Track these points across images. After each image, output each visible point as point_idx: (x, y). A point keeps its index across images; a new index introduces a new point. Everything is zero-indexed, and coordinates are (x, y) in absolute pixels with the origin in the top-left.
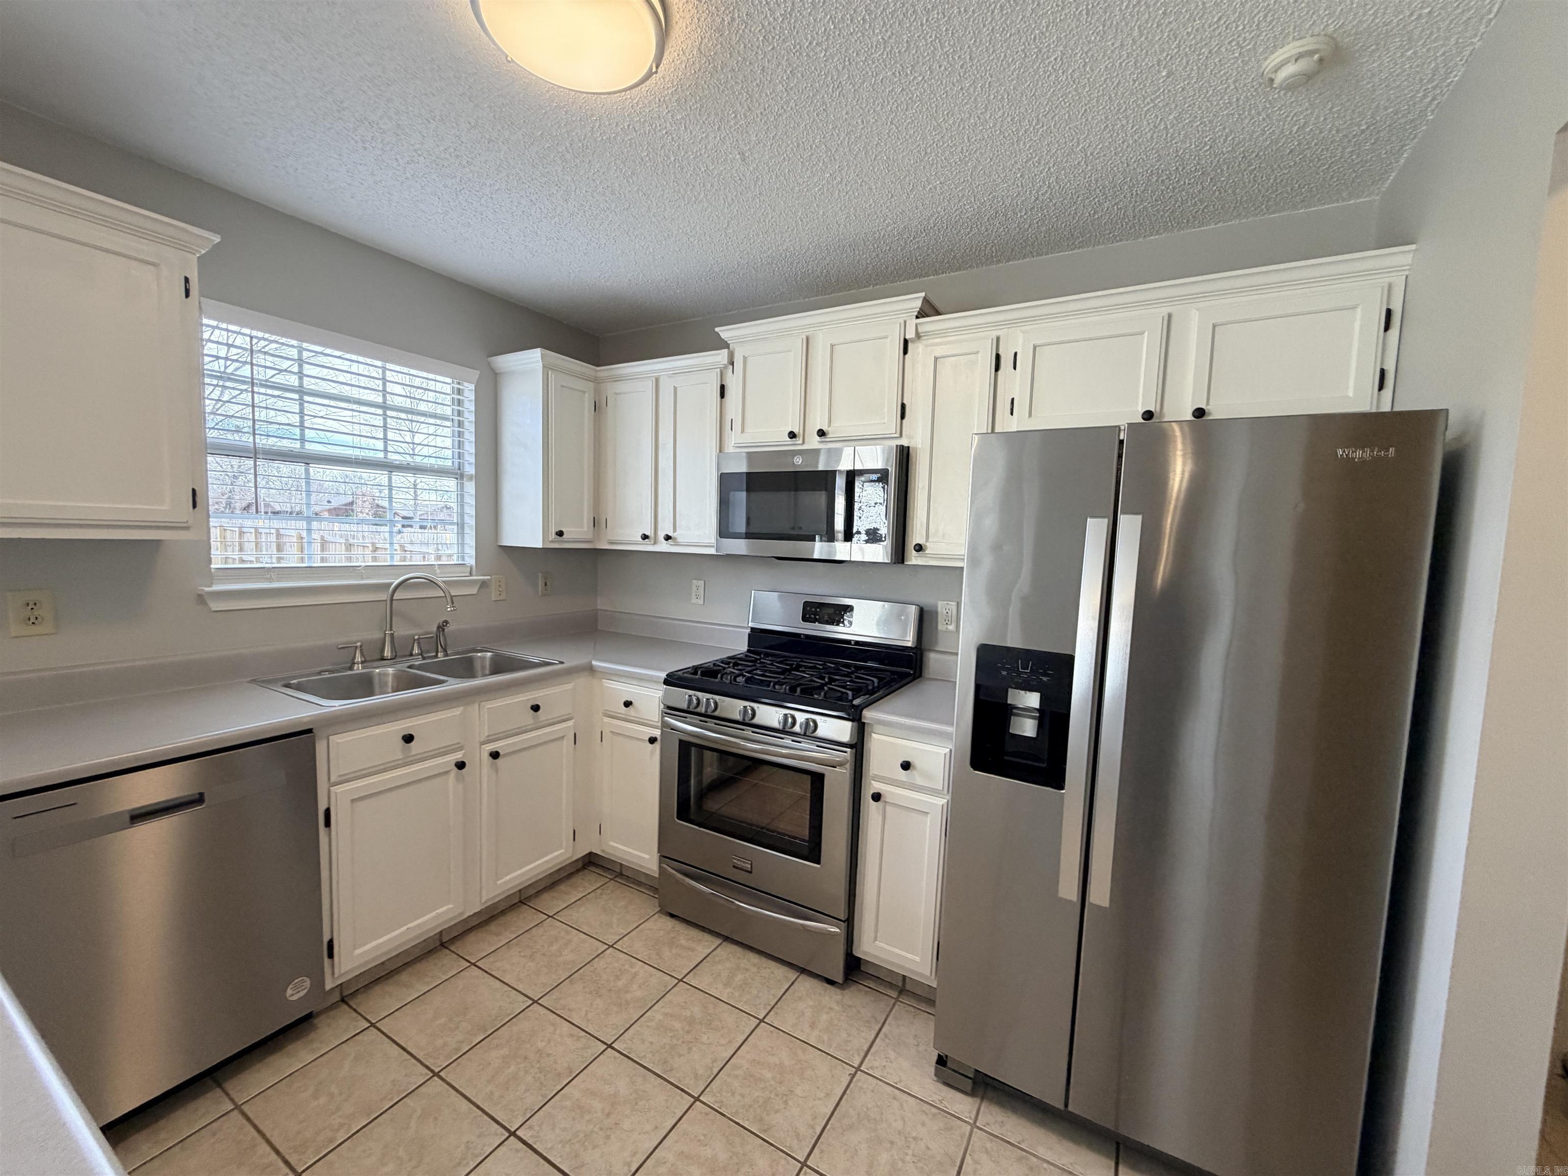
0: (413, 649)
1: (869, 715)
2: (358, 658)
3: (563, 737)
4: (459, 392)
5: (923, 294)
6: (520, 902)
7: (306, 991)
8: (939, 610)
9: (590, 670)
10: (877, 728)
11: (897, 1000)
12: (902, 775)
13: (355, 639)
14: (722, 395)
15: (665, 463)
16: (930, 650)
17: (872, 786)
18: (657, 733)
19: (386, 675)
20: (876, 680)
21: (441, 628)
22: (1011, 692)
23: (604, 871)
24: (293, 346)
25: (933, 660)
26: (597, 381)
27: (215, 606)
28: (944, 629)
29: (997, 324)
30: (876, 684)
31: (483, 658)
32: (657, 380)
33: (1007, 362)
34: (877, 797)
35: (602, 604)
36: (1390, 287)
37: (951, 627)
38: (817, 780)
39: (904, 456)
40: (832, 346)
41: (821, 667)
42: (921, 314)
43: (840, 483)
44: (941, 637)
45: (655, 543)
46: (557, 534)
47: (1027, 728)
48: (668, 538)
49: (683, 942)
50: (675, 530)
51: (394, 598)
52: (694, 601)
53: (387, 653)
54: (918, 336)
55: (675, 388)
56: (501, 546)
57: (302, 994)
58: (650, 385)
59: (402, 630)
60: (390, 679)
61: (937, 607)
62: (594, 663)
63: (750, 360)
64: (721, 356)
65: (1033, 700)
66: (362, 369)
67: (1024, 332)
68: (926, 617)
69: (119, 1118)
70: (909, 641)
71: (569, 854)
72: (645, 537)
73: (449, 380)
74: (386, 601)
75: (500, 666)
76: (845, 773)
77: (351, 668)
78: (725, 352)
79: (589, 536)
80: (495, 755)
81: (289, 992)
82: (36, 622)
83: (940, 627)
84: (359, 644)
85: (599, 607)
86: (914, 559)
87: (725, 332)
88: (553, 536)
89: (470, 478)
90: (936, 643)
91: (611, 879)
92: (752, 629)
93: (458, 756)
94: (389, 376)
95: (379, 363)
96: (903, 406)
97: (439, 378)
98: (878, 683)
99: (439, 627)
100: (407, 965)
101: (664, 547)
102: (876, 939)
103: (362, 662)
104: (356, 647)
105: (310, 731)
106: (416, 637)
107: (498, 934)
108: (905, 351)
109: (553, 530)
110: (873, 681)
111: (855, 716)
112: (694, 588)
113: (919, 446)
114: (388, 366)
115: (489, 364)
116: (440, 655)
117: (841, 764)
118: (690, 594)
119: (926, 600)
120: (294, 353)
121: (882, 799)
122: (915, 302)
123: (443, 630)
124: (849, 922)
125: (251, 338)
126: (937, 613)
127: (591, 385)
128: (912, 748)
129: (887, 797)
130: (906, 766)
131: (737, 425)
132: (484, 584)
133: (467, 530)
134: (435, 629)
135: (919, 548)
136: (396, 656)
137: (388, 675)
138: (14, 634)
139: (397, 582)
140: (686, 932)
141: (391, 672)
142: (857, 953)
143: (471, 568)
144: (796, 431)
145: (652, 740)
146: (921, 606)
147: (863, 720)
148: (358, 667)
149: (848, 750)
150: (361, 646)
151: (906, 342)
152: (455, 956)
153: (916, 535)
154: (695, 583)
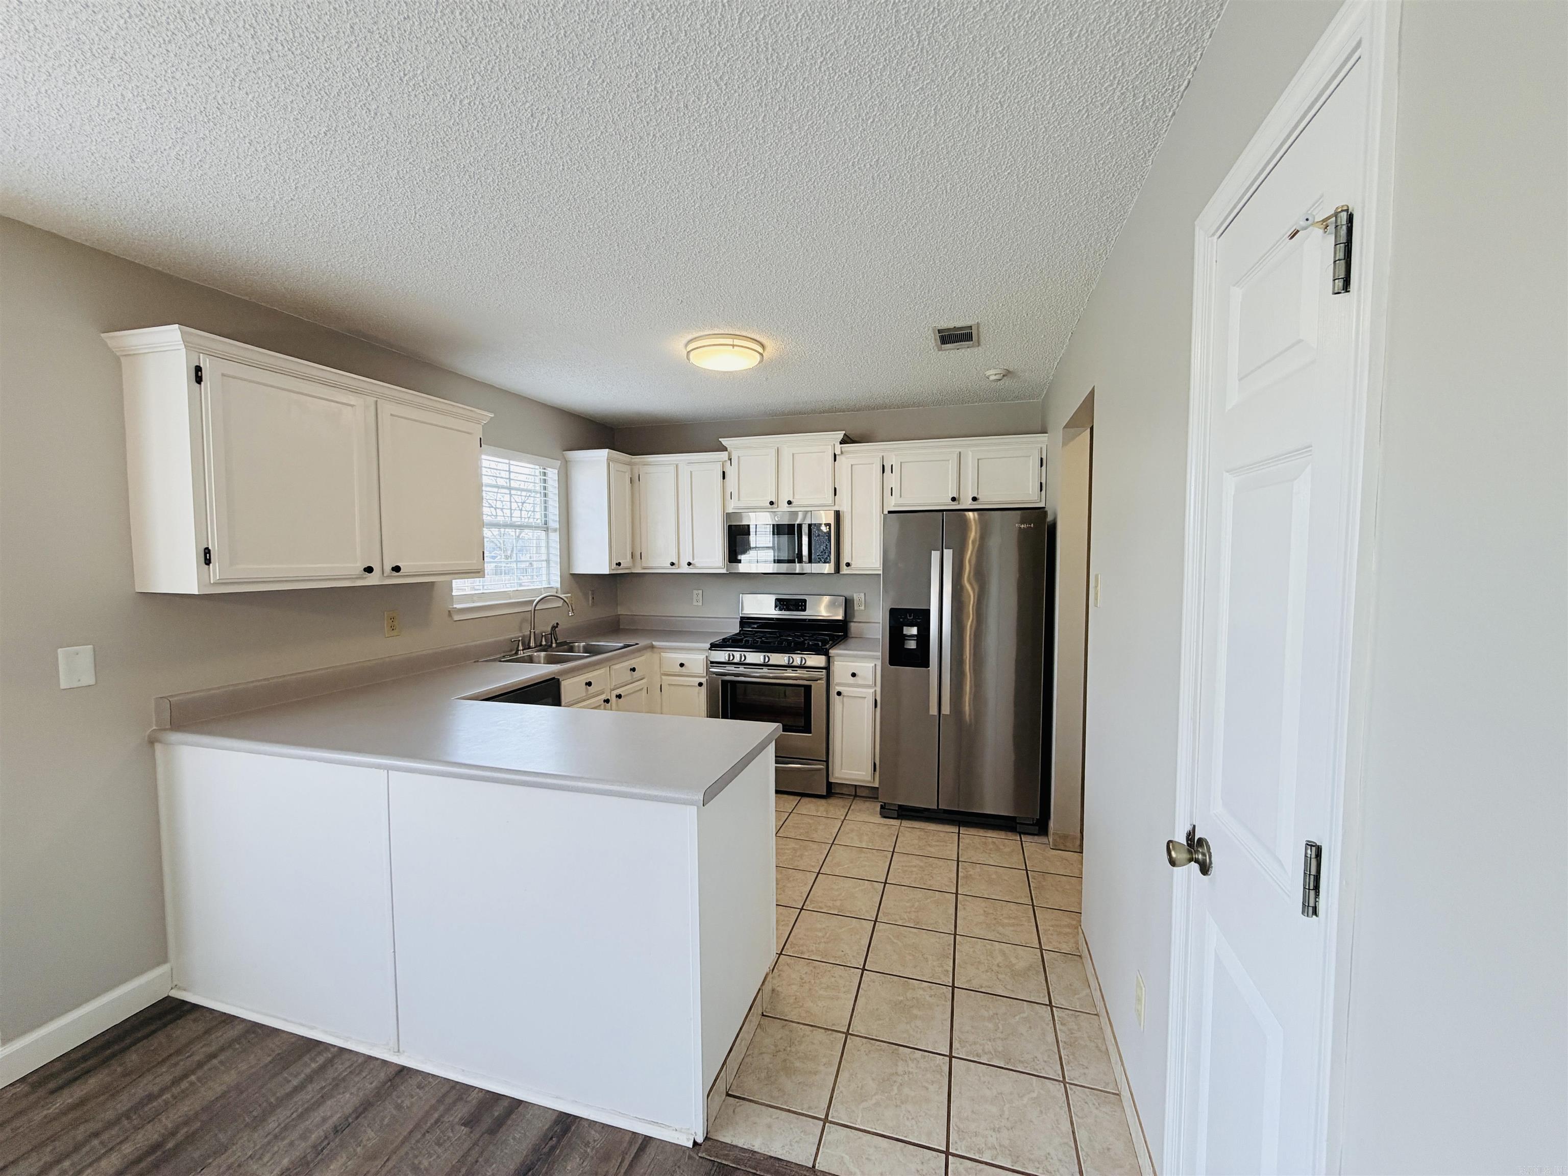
0: (542, 641)
1: (832, 652)
2: (521, 648)
3: (643, 689)
4: (545, 474)
5: (844, 432)
8: (857, 600)
9: (652, 647)
10: (836, 658)
11: (854, 799)
12: (852, 680)
14: (724, 478)
16: (851, 621)
17: (835, 689)
18: (703, 680)
21: (554, 628)
22: (905, 628)
25: (853, 626)
26: (634, 465)
27: (456, 618)
28: (858, 609)
29: (884, 450)
31: (579, 646)
32: (677, 466)
33: (888, 469)
34: (839, 694)
36: (1041, 448)
37: (862, 608)
38: (808, 689)
39: (838, 514)
40: (793, 454)
42: (843, 442)
43: (805, 530)
44: (856, 614)
45: (679, 567)
46: (617, 564)
47: (912, 645)
48: (689, 564)
50: (693, 560)
51: (536, 609)
52: (696, 603)
53: (532, 644)
54: (842, 453)
55: (691, 472)
56: (574, 575)
58: (672, 469)
61: (856, 598)
62: (654, 643)
63: (741, 458)
64: (724, 455)
65: (914, 631)
67: (896, 456)
68: (848, 603)
70: (840, 617)
72: (672, 564)
74: (530, 611)
75: (591, 651)
76: (823, 682)
78: (726, 453)
79: (630, 564)
82: (394, 629)
83: (856, 608)
85: (620, 613)
86: (845, 570)
87: (725, 442)
88: (614, 566)
89: (555, 530)
90: (854, 616)
92: (743, 617)
93: (604, 697)
94: (513, 468)
95: (507, 461)
96: (835, 489)
98: (833, 638)
99: (552, 628)
101: (685, 569)
102: (841, 769)
104: (519, 640)
106: (543, 634)
108: (835, 460)
109: (614, 562)
110: (830, 637)
111: (826, 653)
112: (695, 596)
113: (845, 510)
114: (512, 462)
115: (563, 455)
116: (554, 645)
117: (820, 679)
118: (692, 599)
119: (847, 594)
121: (841, 694)
122: (840, 435)
123: (555, 630)
124: (827, 761)
126: (853, 600)
127: (628, 467)
128: (855, 666)
129: (844, 693)
130: (854, 675)
131: (735, 496)
133: (552, 564)
134: (549, 629)
135: (848, 565)
139: (538, 599)
141: (542, 654)
142: (832, 780)
143: (557, 589)
144: (774, 501)
145: (700, 684)
146: (846, 597)
147: (830, 655)
148: (521, 651)
149: (823, 670)
150: (522, 640)
151: (835, 455)
153: (845, 558)
154: (695, 592)
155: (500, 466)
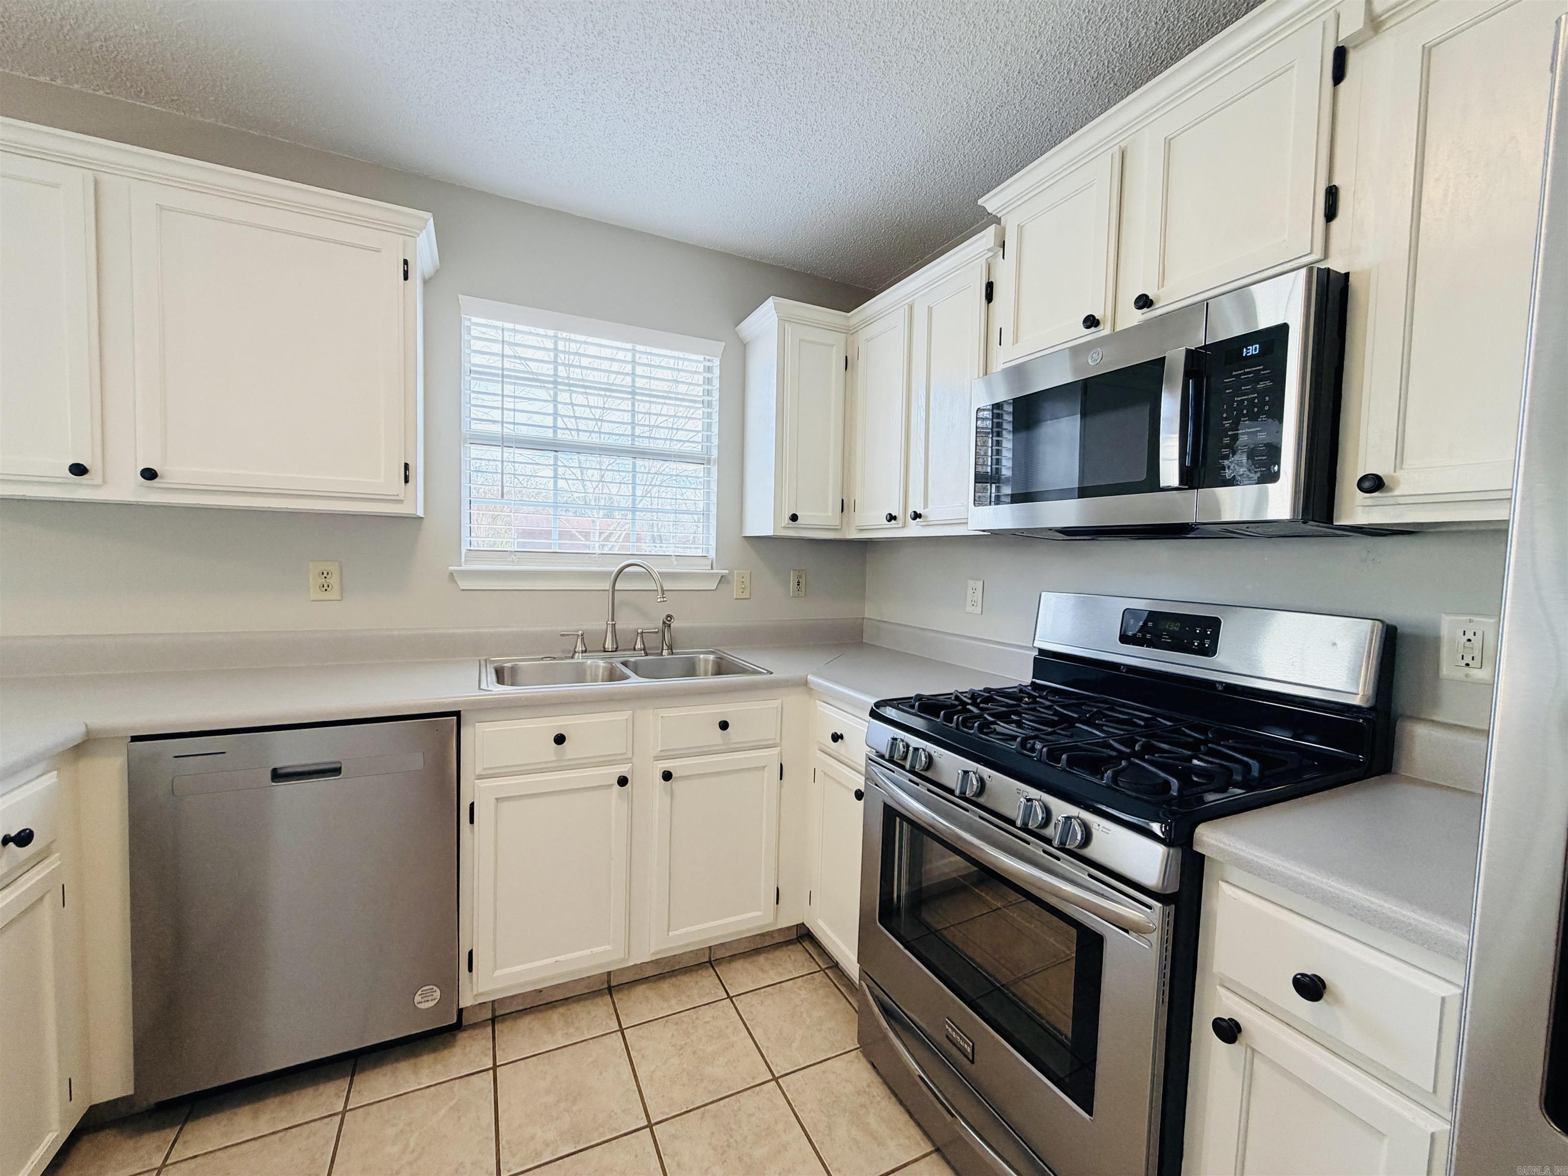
0: (635, 643)
1: (1213, 838)
2: (579, 648)
3: (764, 767)
4: (709, 369)
6: (710, 962)
7: (437, 1001)
8: (1445, 632)
10: (1233, 873)
13: (577, 628)
14: (989, 298)
15: (918, 415)
16: (1418, 719)
18: (863, 785)
19: (597, 667)
20: (1255, 765)
21: (666, 623)
23: (820, 955)
24: (546, 336)
25: (1426, 740)
26: (850, 332)
27: (463, 584)
28: (1460, 674)
30: (1255, 773)
31: (706, 661)
32: (910, 307)
34: (1228, 1030)
35: (870, 612)
38: (1089, 944)
39: (1335, 292)
40: (1168, 142)
41: (1142, 723)
44: (1448, 694)
45: (904, 525)
46: (793, 517)
48: (917, 516)
49: (872, 1120)
50: (926, 506)
51: (616, 588)
52: (969, 609)
53: (609, 645)
55: (930, 310)
56: (744, 536)
57: (432, 1004)
58: (902, 314)
59: (628, 622)
60: (601, 671)
61: (1437, 629)
62: (810, 677)
64: (989, 238)
66: (607, 353)
68: (1403, 651)
69: (270, 1073)
71: (770, 919)
72: (891, 518)
73: (701, 358)
74: (608, 590)
77: (572, 657)
78: (994, 229)
79: (836, 522)
80: (667, 776)
81: (418, 998)
82: (328, 589)
84: (580, 632)
85: (866, 616)
86: (1356, 509)
87: (992, 201)
88: (787, 523)
89: (716, 462)
90: (1436, 702)
91: (822, 970)
92: (1042, 652)
93: (623, 770)
95: (629, 346)
96: (1331, 192)
97: (687, 355)
98: (1261, 771)
99: (664, 623)
100: (566, 1001)
101: (914, 530)
103: (582, 652)
104: (578, 635)
105: (457, 714)
106: (640, 631)
107: (665, 999)
108: (1339, 77)
109: (785, 513)
110: (1247, 766)
111: (1179, 835)
112: (970, 591)
114: (639, 348)
115: (735, 329)
116: (665, 652)
117: (1139, 930)
118: (964, 599)
119: (1405, 610)
120: (549, 344)
121: (1242, 1038)
123: (669, 626)
125: (503, 330)
126: (1436, 640)
127: (842, 337)
128: (1327, 948)
129: (1253, 1037)
130: (1306, 982)
131: (1010, 333)
132: (723, 579)
134: (660, 624)
135: (1372, 484)
136: (617, 648)
137: (600, 666)
138: (312, 599)
139: (619, 571)
140: (883, 1104)
141: (602, 664)
143: (711, 560)
144: (1098, 313)
145: (859, 795)
146: (1388, 622)
147: (1197, 848)
148: (579, 656)
149: (1157, 905)
150: (582, 635)
151: (1340, 54)
152: (612, 1010)
153: (1361, 454)
154: (971, 583)
155: (621, 355)
